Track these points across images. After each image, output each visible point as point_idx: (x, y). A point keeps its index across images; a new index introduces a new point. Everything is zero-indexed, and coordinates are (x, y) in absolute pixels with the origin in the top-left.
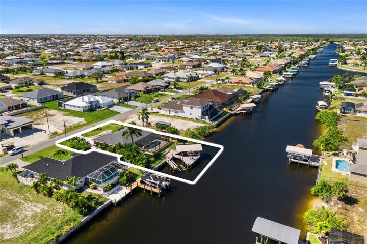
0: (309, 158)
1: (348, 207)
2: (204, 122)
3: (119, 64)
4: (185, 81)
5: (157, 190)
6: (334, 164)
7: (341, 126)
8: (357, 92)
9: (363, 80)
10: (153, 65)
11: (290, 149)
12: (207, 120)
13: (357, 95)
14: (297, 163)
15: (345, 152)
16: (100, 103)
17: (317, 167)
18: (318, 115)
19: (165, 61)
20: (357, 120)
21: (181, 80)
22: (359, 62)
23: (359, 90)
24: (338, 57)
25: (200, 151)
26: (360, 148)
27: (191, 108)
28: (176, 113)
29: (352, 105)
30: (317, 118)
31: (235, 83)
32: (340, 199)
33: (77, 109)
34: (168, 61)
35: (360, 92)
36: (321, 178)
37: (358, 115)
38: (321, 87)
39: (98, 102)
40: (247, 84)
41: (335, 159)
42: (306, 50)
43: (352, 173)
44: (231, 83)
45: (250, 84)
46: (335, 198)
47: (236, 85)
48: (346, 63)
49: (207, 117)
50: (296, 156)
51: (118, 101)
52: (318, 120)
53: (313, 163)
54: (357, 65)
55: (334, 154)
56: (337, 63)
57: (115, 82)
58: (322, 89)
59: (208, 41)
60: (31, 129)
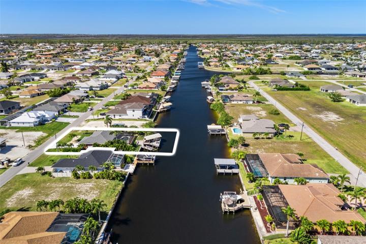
0: (220, 130)
1: (247, 148)
2: (146, 120)
3: (7, 77)
4: (99, 89)
5: (151, 162)
6: (233, 131)
7: (227, 111)
8: (226, 88)
9: (227, 79)
10: (48, 75)
11: (209, 127)
12: (148, 119)
13: (227, 90)
14: (214, 134)
15: (235, 124)
16: (46, 116)
17: (225, 134)
18: (212, 105)
19: (56, 70)
20: (233, 106)
21: (94, 89)
22: (218, 64)
23: (227, 86)
24: (202, 60)
25: (160, 138)
26: (243, 120)
27: (134, 111)
28: (120, 116)
29: (227, 97)
30: (211, 108)
31: (144, 88)
32: (242, 145)
33: (27, 125)
34: (59, 70)
35: (228, 88)
36: (230, 138)
37: (233, 103)
38: (203, 86)
39: (44, 116)
40: (153, 88)
41: (232, 129)
42: (175, 53)
43: (244, 133)
44: (140, 88)
45: (155, 88)
46: (240, 145)
47: (145, 89)
48: (210, 65)
49: (146, 116)
50: (213, 130)
51: (57, 113)
52: (212, 109)
53: (223, 133)
54: (216, 66)
55: (230, 126)
56: (204, 65)
57: (29, 97)
58: (204, 87)
59: (78, 44)
60: (5, 146)
